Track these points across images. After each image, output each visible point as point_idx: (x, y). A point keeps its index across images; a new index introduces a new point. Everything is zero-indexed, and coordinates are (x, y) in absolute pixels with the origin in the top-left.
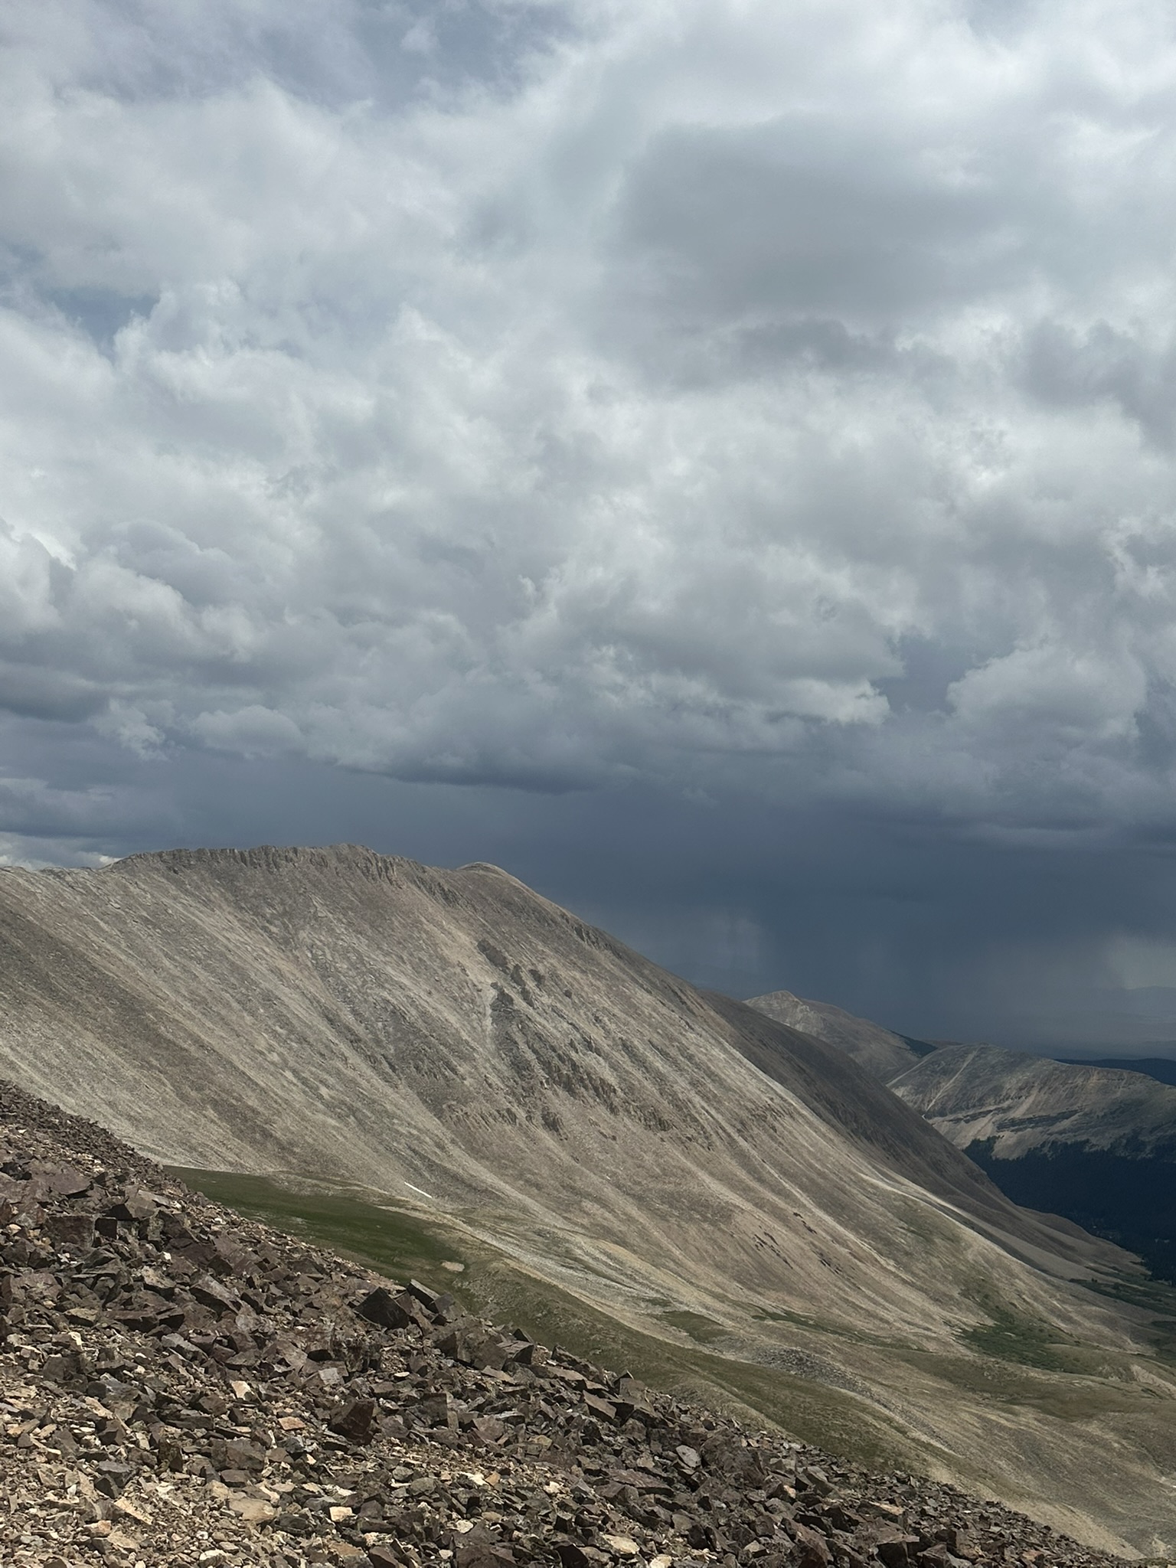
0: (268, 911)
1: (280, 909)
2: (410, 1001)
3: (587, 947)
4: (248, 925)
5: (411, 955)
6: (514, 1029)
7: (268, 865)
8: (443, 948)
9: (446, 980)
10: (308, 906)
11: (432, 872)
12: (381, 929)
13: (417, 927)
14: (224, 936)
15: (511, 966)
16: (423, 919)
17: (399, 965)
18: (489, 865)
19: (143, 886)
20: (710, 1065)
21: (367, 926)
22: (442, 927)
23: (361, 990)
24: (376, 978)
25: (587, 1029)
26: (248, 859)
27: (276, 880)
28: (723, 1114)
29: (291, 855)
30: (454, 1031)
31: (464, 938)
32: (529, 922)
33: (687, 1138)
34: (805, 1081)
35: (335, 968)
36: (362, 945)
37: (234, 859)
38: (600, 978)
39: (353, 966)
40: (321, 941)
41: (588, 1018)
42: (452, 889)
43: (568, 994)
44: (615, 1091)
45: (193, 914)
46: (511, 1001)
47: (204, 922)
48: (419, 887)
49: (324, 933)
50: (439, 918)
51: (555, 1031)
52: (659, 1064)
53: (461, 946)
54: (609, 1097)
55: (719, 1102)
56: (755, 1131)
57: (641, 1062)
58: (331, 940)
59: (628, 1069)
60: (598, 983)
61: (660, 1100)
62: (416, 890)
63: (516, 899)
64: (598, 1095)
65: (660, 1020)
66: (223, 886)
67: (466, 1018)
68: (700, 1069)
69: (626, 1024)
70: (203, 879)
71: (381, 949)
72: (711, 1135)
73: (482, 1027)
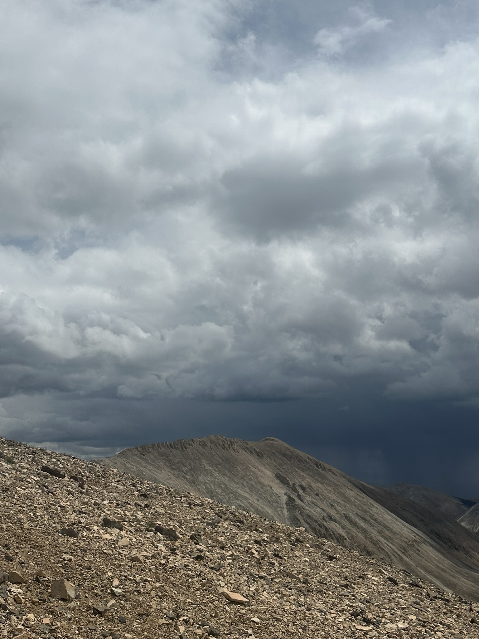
0: (184, 469)
1: (189, 467)
2: (250, 504)
3: (322, 472)
4: (177, 476)
5: (248, 483)
6: (297, 513)
7: (182, 448)
8: (261, 478)
9: (264, 493)
10: (201, 465)
11: (251, 444)
12: (233, 472)
13: (248, 470)
14: (167, 482)
15: (291, 483)
16: (250, 466)
17: (243, 488)
18: (273, 438)
19: (132, 463)
20: (385, 522)
21: (227, 472)
22: (259, 469)
23: (228, 501)
24: (234, 495)
25: (328, 511)
26: (173, 446)
27: (186, 454)
28: (394, 545)
29: (191, 443)
30: (271, 517)
31: (268, 473)
32: (295, 462)
33: (381, 558)
34: (424, 525)
35: (216, 492)
36: (226, 480)
37: (168, 447)
38: (330, 486)
39: (223, 490)
41: (328, 505)
42: (260, 451)
43: (317, 495)
44: (346, 539)
45: (154, 474)
46: (294, 500)
47: (158, 477)
48: (246, 452)
49: (209, 477)
50: (257, 465)
51: (314, 513)
52: (362, 524)
53: (268, 477)
54: (343, 542)
55: (392, 540)
56: (411, 552)
57: (354, 524)
58: (212, 479)
59: (349, 528)
60: (329, 488)
61: (366, 541)
62: (245, 453)
63: (288, 453)
64: (338, 542)
65: (359, 503)
66: (164, 460)
67: (275, 510)
68: (381, 525)
69: (345, 506)
70: (155, 457)
71: (235, 482)
72: (391, 556)
73: (282, 514)
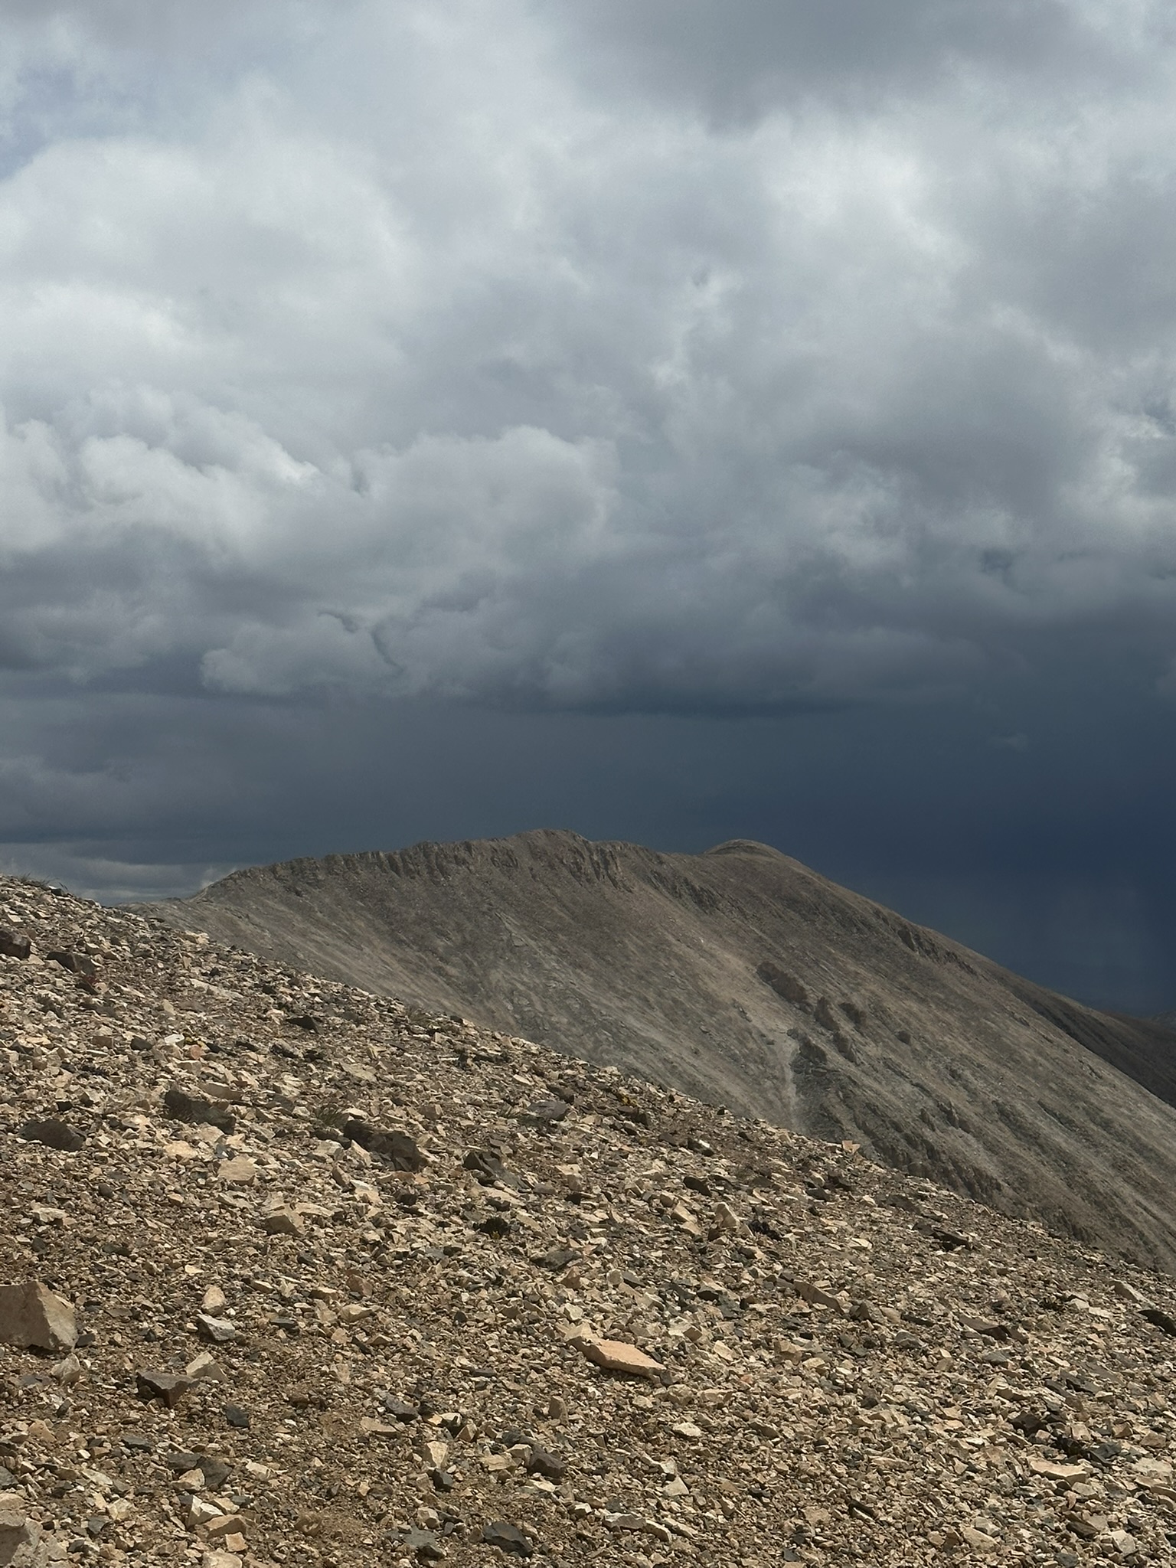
0: (440, 943)
1: (457, 938)
2: (669, 1066)
3: (922, 960)
4: (414, 967)
5: (660, 994)
6: (832, 1099)
7: (431, 872)
8: (707, 980)
9: (718, 1030)
10: (498, 931)
11: (674, 862)
12: (609, 958)
13: (663, 951)
15: (813, 999)
16: (670, 938)
17: (644, 1012)
18: (753, 844)
19: (257, 920)
20: (1139, 1134)
21: (588, 955)
22: (700, 948)
23: (594, 1055)
24: (614, 1035)
25: (940, 1092)
26: (400, 865)
27: (446, 894)
29: (463, 854)
30: (742, 1106)
31: (735, 963)
32: (829, 927)
35: (551, 1023)
36: (584, 984)
37: (381, 867)
38: (950, 1009)
39: (576, 1018)
40: (523, 983)
41: (939, 1072)
42: (707, 887)
43: (904, 1038)
44: (999, 1187)
45: (332, 956)
46: (822, 1056)
47: (350, 969)
48: (656, 888)
49: (527, 971)
50: (693, 934)
51: (893, 1098)
52: (1060, 1138)
53: (733, 976)
54: (990, 1193)
55: (1162, 1192)
57: (1032, 1138)
58: (537, 981)
59: (1013, 1149)
60: (948, 1017)
61: (1071, 1195)
62: (653, 891)
63: (804, 893)
64: (974, 1191)
65: (1051, 1068)
66: (369, 910)
67: (757, 1087)
68: (1123, 1142)
69: (1000, 1078)
70: (339, 902)
71: (617, 991)
72: (1156, 1246)
73: (780, 1099)
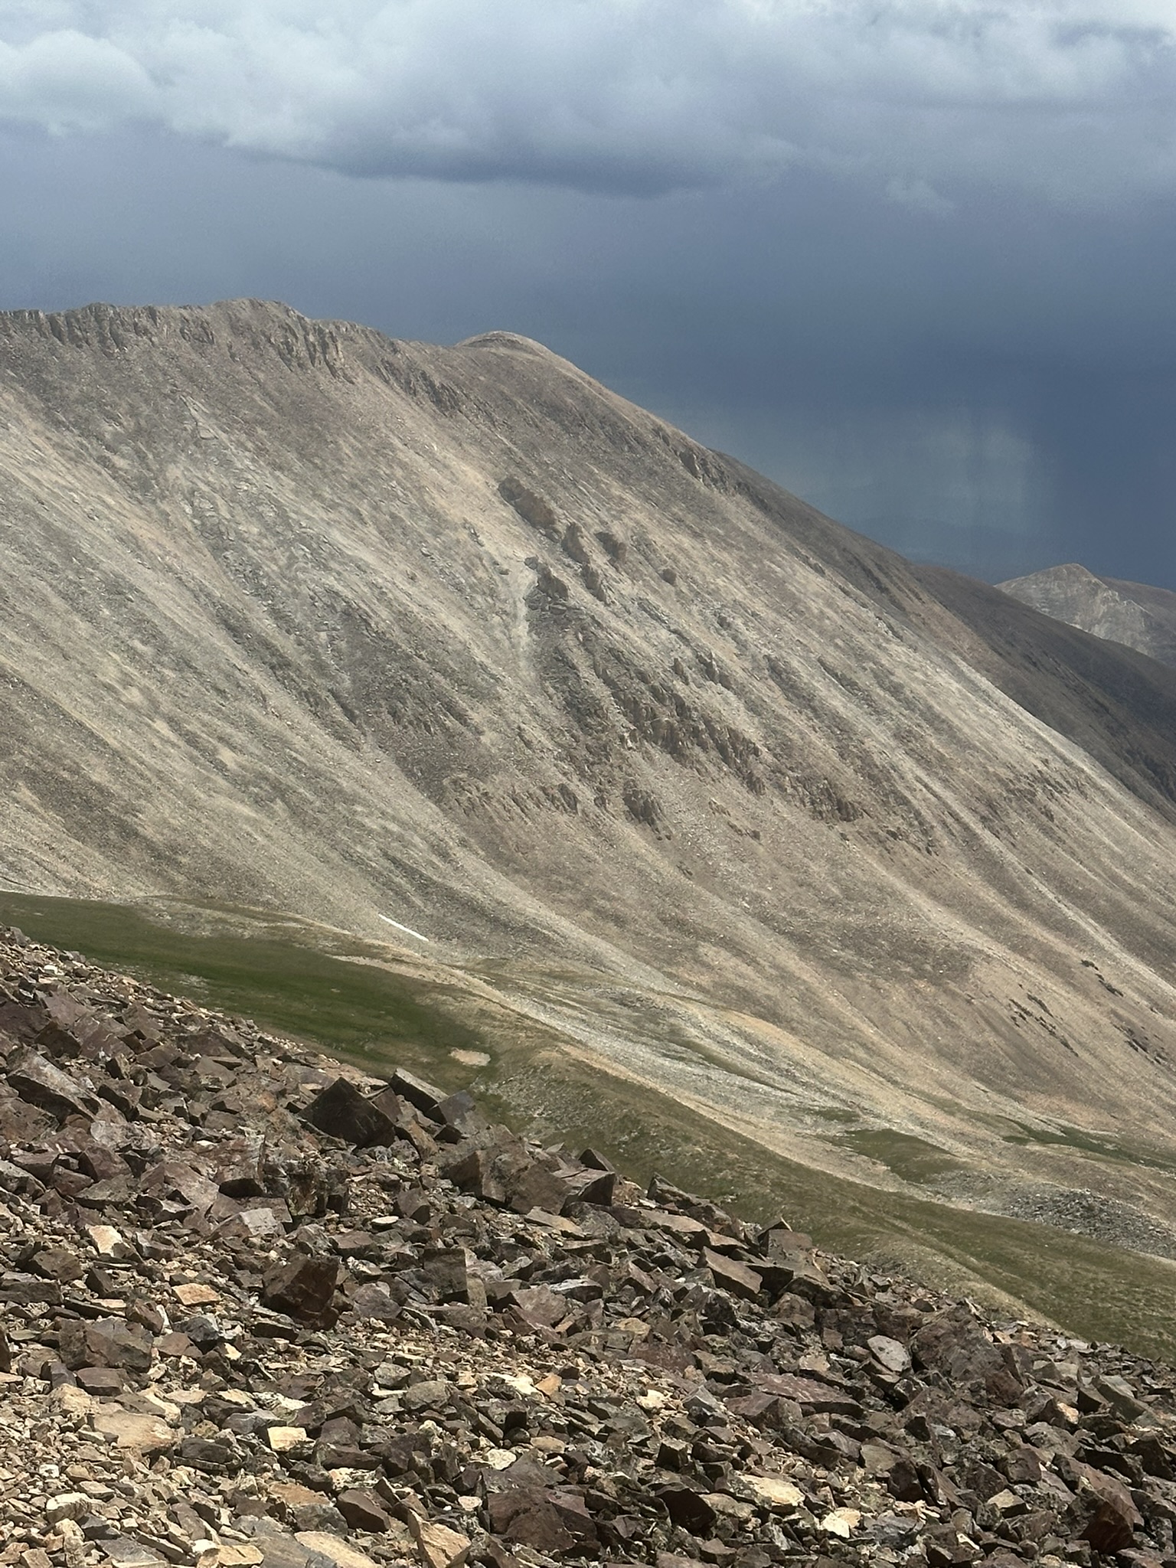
0: (108, 429)
1: (129, 423)
2: (377, 592)
3: (703, 489)
4: (73, 455)
5: (376, 508)
6: (570, 641)
7: (103, 341)
8: (435, 494)
9: (441, 554)
10: (181, 419)
11: (410, 351)
12: (317, 461)
13: (385, 456)
14: (28, 475)
15: (561, 527)
16: (396, 442)
17: (354, 527)
18: (517, 337)
20: (932, 702)
21: (292, 456)
22: (432, 456)
23: (287, 572)
24: (313, 551)
25: (704, 641)
26: (65, 329)
27: (119, 369)
28: (955, 790)
29: (144, 321)
30: (459, 647)
31: (473, 476)
32: (595, 443)
33: (889, 832)
34: (1108, 728)
35: (237, 533)
36: (283, 489)
37: (39, 330)
38: (728, 547)
39: (269, 529)
40: (208, 484)
41: (705, 619)
42: (446, 383)
43: (668, 577)
44: (756, 752)
46: (563, 590)
48: (387, 382)
49: (213, 469)
50: (425, 438)
51: (645, 645)
52: (837, 701)
53: (469, 491)
54: (745, 762)
55: (949, 769)
56: (1014, 819)
57: (804, 700)
58: (226, 482)
59: (780, 711)
60: (725, 556)
61: (840, 765)
62: (381, 386)
63: (569, 401)
64: (726, 759)
65: (840, 622)
66: (22, 382)
67: (481, 622)
68: (913, 710)
69: (777, 630)
71: (320, 498)
72: (932, 827)
73: (510, 638)
